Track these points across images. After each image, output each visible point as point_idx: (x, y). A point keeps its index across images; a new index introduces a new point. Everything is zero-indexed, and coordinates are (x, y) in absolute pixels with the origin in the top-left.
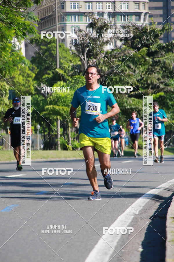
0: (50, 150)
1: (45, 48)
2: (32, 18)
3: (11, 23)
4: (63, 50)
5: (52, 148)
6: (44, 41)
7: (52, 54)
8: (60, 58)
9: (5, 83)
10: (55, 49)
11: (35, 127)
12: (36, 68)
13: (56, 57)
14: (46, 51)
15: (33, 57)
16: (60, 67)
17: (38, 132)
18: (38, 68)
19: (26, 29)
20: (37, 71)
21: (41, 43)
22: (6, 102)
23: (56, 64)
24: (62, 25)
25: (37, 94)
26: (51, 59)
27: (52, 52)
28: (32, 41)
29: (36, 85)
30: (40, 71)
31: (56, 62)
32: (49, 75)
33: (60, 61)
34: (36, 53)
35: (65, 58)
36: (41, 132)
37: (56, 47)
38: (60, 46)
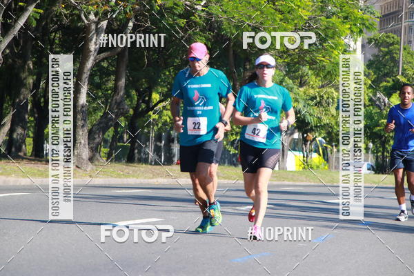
0: (383, 174)
1: (386, 50)
2: (371, 13)
3: (346, 18)
4: (408, 53)
5: (385, 171)
6: (385, 41)
7: (394, 57)
8: (404, 63)
9: (333, 90)
10: (398, 52)
11: (367, 145)
12: (373, 74)
13: (399, 62)
14: (387, 53)
15: (370, 60)
16: (402, 74)
17: (370, 152)
18: (375, 73)
19: (364, 24)
20: (374, 77)
21: (382, 44)
22: (332, 112)
23: (399, 71)
24: (410, 23)
25: (372, 105)
26: (392, 64)
27: (395, 55)
28: (370, 41)
29: (371, 95)
30: (378, 77)
31: (398, 67)
32: (388, 83)
33: (403, 67)
34: (374, 56)
35: (410, 63)
36: (373, 152)
37: (399, 50)
38: (405, 49)
